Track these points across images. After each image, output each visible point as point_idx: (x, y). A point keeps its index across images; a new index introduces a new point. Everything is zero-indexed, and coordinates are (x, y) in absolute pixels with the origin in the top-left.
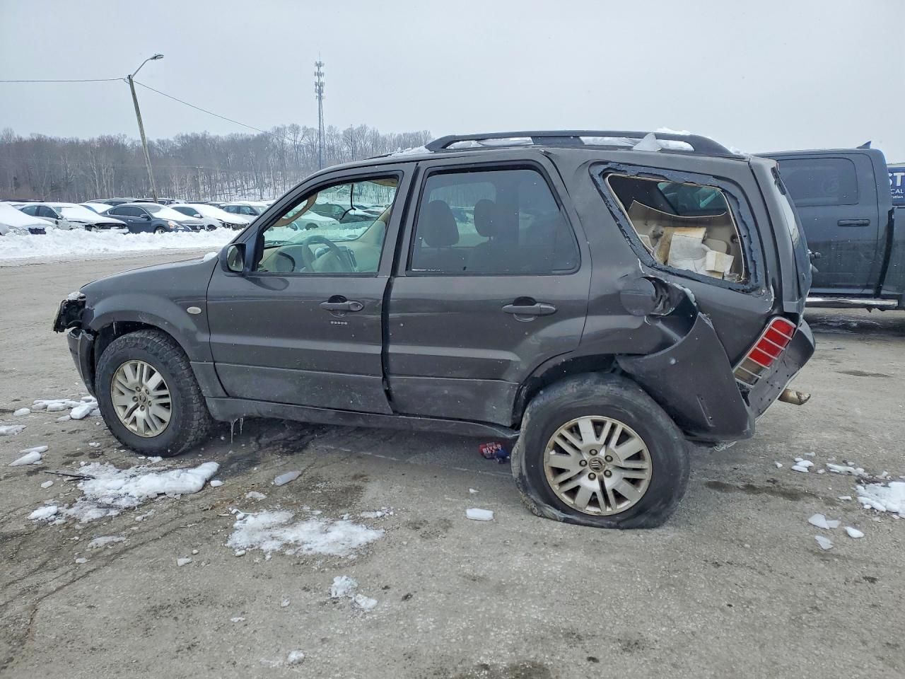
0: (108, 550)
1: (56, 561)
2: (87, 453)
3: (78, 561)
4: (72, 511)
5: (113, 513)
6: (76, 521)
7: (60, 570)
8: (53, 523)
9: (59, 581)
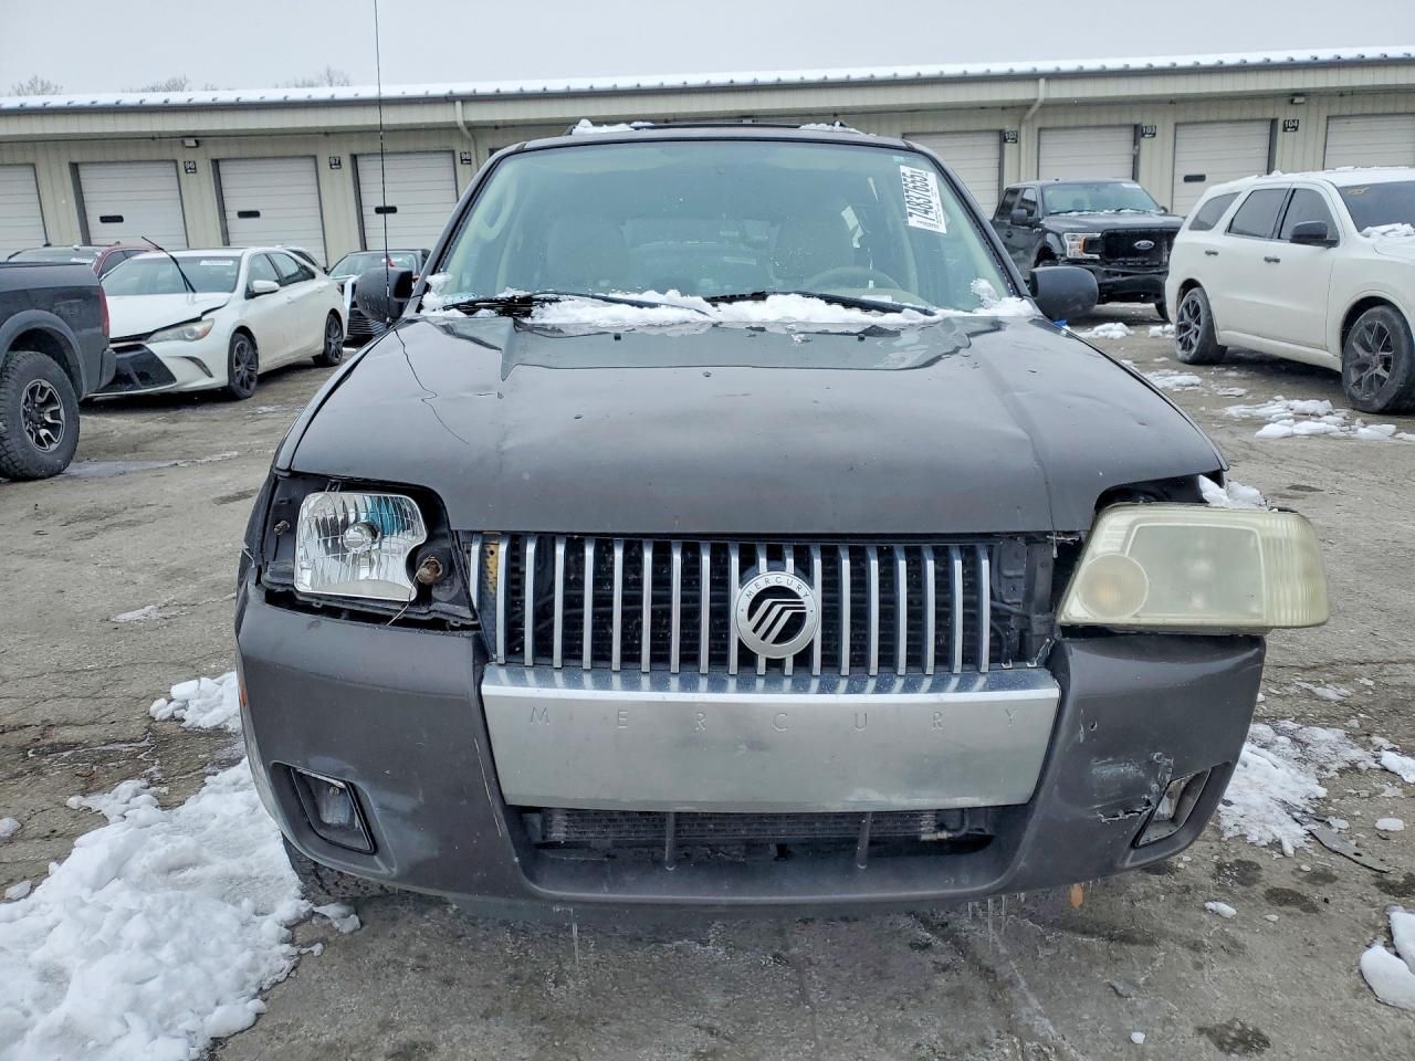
0: (1327, 679)
1: (1400, 694)
2: (1260, 889)
3: (1371, 683)
4: (1356, 754)
5: (1289, 725)
6: (1352, 736)
7: (1397, 681)
8: (1393, 745)
9: (1401, 670)
